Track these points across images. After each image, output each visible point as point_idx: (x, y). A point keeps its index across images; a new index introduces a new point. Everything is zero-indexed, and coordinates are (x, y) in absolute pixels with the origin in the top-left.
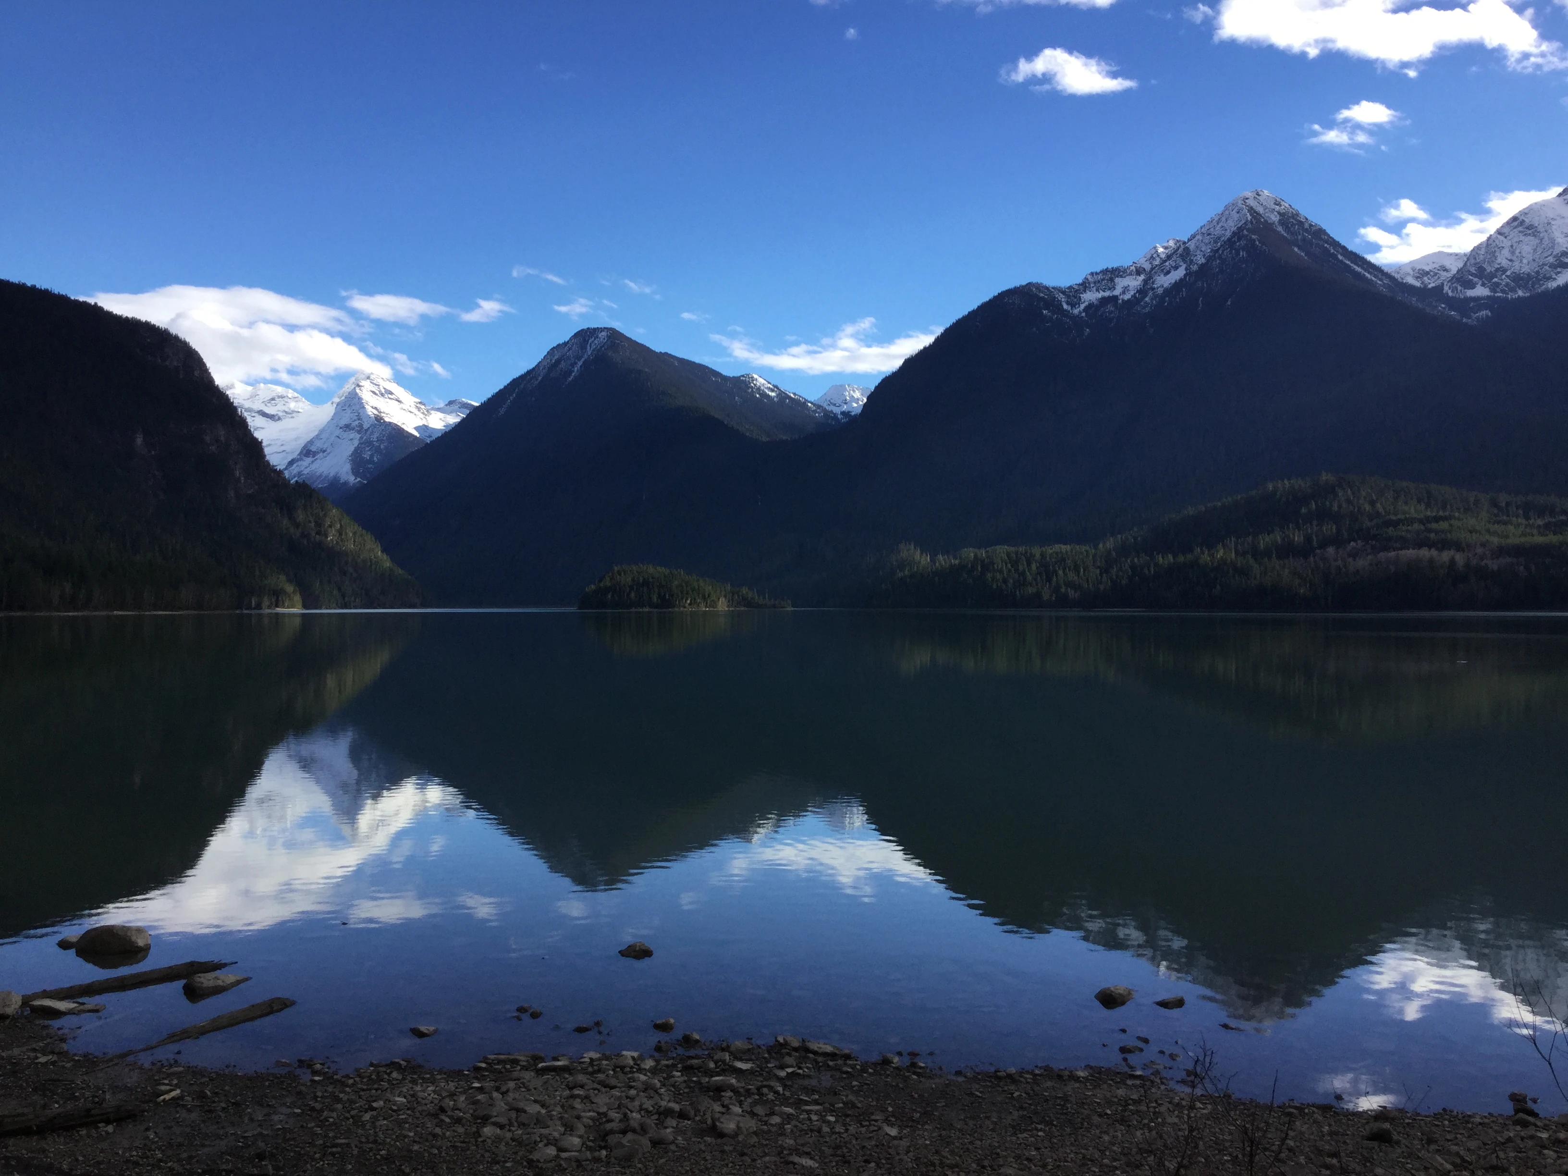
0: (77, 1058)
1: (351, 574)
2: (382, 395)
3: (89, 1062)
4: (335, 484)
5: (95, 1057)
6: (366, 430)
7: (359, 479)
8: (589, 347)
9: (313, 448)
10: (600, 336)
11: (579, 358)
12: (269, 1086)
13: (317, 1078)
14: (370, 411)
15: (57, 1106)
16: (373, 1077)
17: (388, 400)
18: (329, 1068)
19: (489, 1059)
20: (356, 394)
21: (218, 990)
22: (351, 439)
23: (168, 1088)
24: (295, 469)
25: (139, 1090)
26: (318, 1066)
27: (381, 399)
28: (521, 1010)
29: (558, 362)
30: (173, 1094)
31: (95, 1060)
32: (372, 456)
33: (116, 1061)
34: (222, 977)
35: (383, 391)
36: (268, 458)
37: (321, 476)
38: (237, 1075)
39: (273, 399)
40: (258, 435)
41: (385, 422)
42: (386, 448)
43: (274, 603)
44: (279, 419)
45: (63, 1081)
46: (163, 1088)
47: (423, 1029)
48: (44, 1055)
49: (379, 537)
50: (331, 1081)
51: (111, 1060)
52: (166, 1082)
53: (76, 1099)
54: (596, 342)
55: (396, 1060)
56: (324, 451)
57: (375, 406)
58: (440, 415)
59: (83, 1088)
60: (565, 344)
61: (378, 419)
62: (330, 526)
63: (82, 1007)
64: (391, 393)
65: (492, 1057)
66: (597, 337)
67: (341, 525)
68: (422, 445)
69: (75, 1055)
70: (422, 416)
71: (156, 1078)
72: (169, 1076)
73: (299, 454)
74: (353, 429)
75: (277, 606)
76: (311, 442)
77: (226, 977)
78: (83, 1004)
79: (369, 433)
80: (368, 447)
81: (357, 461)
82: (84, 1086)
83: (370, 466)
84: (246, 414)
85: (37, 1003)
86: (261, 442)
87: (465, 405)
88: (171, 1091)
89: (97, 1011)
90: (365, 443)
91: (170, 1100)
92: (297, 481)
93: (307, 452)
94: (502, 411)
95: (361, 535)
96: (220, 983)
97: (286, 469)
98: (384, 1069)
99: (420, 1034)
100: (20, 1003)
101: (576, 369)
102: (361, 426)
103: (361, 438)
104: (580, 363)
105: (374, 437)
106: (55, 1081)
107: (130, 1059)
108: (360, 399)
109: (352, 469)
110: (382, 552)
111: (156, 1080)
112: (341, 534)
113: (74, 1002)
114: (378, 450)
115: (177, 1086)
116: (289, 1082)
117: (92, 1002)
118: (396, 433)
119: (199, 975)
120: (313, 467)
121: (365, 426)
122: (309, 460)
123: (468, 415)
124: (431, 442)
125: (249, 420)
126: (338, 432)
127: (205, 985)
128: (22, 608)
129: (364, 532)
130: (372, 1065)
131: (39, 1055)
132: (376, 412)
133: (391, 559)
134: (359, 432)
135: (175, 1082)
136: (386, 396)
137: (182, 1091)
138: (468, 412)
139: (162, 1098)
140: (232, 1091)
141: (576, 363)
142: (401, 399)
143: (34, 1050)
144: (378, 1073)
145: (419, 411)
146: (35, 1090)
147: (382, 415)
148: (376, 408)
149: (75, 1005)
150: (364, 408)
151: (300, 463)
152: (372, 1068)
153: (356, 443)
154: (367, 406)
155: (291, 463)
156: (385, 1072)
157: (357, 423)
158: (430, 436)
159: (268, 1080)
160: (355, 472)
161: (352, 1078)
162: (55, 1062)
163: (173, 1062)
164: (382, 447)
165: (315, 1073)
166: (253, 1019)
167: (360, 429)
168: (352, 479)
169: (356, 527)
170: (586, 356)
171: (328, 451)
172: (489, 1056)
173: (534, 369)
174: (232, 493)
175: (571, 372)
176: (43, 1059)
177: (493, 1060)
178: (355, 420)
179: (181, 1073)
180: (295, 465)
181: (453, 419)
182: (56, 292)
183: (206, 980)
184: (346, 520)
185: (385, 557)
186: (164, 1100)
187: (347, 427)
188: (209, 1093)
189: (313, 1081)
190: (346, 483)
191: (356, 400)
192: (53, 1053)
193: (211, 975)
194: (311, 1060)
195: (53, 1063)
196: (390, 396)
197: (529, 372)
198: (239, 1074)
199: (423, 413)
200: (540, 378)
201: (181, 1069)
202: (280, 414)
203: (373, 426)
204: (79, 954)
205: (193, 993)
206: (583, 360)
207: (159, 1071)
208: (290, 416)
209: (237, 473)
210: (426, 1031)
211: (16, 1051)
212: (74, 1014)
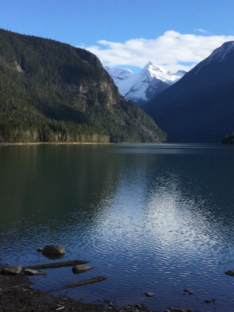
0: (35, 291)
1: (145, 131)
2: (156, 70)
3: (38, 293)
4: (140, 100)
5: (40, 291)
6: (151, 82)
7: (148, 99)
8: (228, 49)
9: (134, 89)
10: (232, 44)
11: (225, 53)
12: (94, 309)
13: (110, 308)
14: (152, 76)
15: (25, 307)
16: (129, 310)
17: (158, 72)
18: (115, 305)
19: (172, 309)
20: (148, 70)
21: (83, 271)
22: (146, 86)
23: (60, 305)
24: (128, 96)
25: (51, 305)
26: (111, 304)
27: (156, 71)
28: (185, 291)
29: (216, 55)
30: (62, 308)
31: (40, 292)
32: (152, 91)
33: (47, 293)
34: (84, 267)
35: (156, 68)
36: (119, 92)
37: (136, 98)
38: (84, 303)
39: (122, 73)
40: (117, 85)
41: (157, 79)
42: (157, 88)
43: (121, 141)
44: (123, 79)
45: (28, 298)
46: (59, 305)
47: (149, 294)
48: (25, 288)
49: (154, 118)
50: (114, 310)
51: (45, 293)
52: (61, 303)
53: (31, 306)
54: (231, 46)
55: (138, 305)
56: (137, 90)
57: (153, 74)
58: (175, 76)
59: (34, 302)
60: (220, 48)
61: (155, 78)
62: (139, 115)
63: (40, 273)
64: (159, 69)
65: (173, 308)
66: (231, 44)
67: (142, 115)
68: (169, 87)
69: (35, 290)
70: (169, 76)
71: (58, 301)
72: (62, 301)
73: (129, 91)
74: (146, 82)
75: (122, 142)
76: (133, 87)
77: (86, 267)
78: (40, 272)
79: (151, 83)
80: (151, 88)
81: (148, 93)
82: (35, 301)
83: (152, 94)
84: (113, 78)
85: (26, 270)
86: (117, 87)
87: (183, 72)
88: (61, 307)
89: (44, 275)
90: (150, 87)
91: (60, 310)
92: (128, 100)
93: (132, 90)
94: (196, 73)
95: (149, 118)
96: (84, 269)
97: (125, 96)
98: (133, 308)
99: (148, 296)
100: (21, 270)
101: (223, 57)
102: (149, 81)
103: (149, 85)
104: (225, 54)
105: (153, 85)
106: (27, 298)
107: (51, 293)
108: (149, 72)
109: (146, 95)
110: (155, 123)
111: (58, 302)
112: (142, 117)
113: (38, 271)
114: (154, 89)
115: (64, 305)
116: (101, 308)
117: (43, 271)
118: (160, 83)
119: (78, 265)
120: (134, 95)
121: (151, 81)
122: (132, 93)
123: (184, 76)
124: (172, 85)
125: (114, 80)
126: (142, 83)
127: (79, 269)
128: (47, 141)
129: (149, 117)
130: (129, 305)
131: (24, 289)
132: (154, 76)
133: (158, 126)
134: (148, 83)
135: (63, 303)
136: (157, 70)
137: (65, 307)
138: (184, 74)
139: (58, 309)
140: (81, 309)
141: (223, 55)
142: (162, 71)
143: (22, 286)
144: (131, 309)
145: (168, 75)
146: (20, 301)
147: (156, 77)
148: (154, 74)
149: (38, 272)
150: (150, 74)
151: (129, 94)
152: (129, 307)
153: (147, 86)
154: (151, 74)
155: (127, 94)
156: (134, 309)
157: (148, 80)
158: (171, 84)
159: (94, 307)
160: (147, 96)
161: (122, 309)
162: (28, 292)
163: (64, 296)
164: (156, 88)
165: (110, 306)
166: (93, 283)
167: (149, 82)
168: (146, 99)
169: (147, 115)
170: (227, 52)
171: (138, 89)
172: (171, 308)
173: (208, 58)
174: (109, 104)
175: (221, 58)
176: (25, 290)
177: (173, 310)
178: (147, 79)
179: (66, 300)
180: (128, 95)
181: (179, 77)
182: (57, 41)
183: (80, 267)
184: (144, 113)
185: (156, 125)
186: (58, 310)
187: (145, 81)
188: (73, 309)
189: (109, 309)
190: (144, 100)
191: (148, 72)
192: (28, 288)
193: (81, 266)
194: (109, 301)
195: (27, 292)
196: (158, 70)
197: (206, 59)
198: (85, 303)
199: (169, 75)
200: (210, 61)
201: (66, 299)
202: (124, 78)
203: (153, 81)
204: (43, 254)
205: (75, 271)
206: (226, 53)
207: (59, 299)
208: (127, 78)
209: (110, 98)
210: (150, 295)
211: (17, 287)
212: (37, 275)
